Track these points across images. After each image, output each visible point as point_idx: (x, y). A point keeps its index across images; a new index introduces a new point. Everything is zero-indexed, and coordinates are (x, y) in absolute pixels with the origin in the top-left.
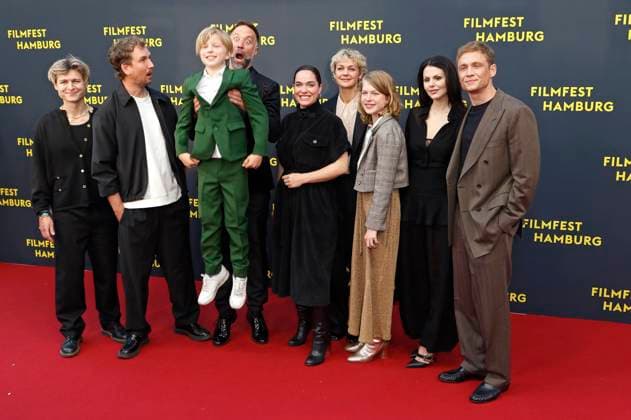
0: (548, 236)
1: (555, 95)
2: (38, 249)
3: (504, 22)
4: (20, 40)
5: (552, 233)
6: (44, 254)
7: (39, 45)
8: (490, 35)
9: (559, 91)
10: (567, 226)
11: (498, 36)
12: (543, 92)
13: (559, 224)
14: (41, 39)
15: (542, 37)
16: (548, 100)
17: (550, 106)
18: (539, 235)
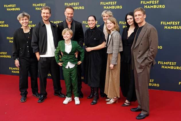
0: (166, 67)
1: (168, 24)
2: (13, 70)
3: (153, 2)
4: (8, 8)
5: (167, 65)
6: (15, 72)
7: (13, 9)
8: (149, 6)
9: (169, 23)
10: (172, 64)
11: (151, 6)
12: (164, 23)
13: (169, 63)
14: (14, 7)
15: (164, 7)
16: (166, 25)
17: (167, 27)
18: (163, 66)
